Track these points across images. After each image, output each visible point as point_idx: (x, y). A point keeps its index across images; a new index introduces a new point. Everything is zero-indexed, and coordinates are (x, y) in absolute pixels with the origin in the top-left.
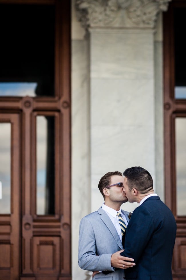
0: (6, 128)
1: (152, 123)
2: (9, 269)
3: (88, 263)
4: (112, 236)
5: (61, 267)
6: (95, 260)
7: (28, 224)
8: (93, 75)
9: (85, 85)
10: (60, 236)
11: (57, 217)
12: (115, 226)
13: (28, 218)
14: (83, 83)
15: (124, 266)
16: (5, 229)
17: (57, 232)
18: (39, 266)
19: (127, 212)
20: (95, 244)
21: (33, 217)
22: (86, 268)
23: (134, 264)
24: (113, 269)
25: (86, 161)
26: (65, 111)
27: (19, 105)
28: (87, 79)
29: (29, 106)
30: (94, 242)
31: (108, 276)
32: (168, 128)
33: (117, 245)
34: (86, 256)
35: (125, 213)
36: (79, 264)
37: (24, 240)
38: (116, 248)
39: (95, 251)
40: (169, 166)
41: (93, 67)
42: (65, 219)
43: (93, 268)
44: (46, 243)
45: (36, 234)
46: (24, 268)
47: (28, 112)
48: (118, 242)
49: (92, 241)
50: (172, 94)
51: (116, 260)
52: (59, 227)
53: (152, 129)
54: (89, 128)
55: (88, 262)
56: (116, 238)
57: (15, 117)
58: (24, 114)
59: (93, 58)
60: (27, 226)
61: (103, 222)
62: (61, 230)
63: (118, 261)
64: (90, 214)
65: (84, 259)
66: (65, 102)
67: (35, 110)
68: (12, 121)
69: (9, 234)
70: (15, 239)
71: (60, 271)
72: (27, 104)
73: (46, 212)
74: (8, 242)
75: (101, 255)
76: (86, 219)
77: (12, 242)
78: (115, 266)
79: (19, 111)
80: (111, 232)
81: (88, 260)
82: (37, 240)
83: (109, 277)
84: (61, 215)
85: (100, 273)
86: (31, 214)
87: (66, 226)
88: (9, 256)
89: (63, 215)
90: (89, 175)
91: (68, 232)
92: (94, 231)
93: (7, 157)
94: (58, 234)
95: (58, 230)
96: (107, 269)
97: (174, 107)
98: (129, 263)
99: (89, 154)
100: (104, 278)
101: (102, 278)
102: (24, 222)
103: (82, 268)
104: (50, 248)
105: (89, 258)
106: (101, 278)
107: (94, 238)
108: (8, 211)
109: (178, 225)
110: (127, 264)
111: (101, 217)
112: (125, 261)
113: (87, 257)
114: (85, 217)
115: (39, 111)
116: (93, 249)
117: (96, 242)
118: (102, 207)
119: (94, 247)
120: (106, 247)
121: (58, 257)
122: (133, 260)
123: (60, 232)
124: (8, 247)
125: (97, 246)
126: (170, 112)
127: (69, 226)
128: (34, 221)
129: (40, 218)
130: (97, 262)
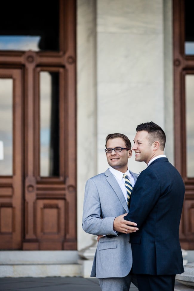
0: (8, 84)
1: (161, 80)
2: (11, 234)
3: (91, 227)
4: (117, 197)
5: (66, 231)
6: (98, 224)
7: (31, 186)
8: (100, 29)
9: (91, 39)
10: (64, 199)
11: (62, 179)
12: (121, 188)
13: (31, 180)
14: (89, 37)
15: (126, 230)
16: (6, 191)
17: (61, 195)
18: (42, 230)
19: (136, 174)
20: (100, 206)
21: (36, 179)
22: (90, 231)
23: (137, 229)
24: (116, 233)
25: (92, 120)
26: (70, 67)
27: (21, 60)
28: (93, 33)
29: (32, 62)
30: (99, 204)
31: (113, 239)
32: (178, 86)
33: (122, 207)
34: (89, 219)
35: (133, 175)
36: (83, 227)
37: (27, 203)
38: (121, 210)
39: (99, 214)
40: (178, 126)
41: (100, 21)
42: (70, 181)
43: (96, 231)
44: (51, 207)
45: (39, 197)
46: (27, 233)
47: (30, 67)
48: (123, 204)
49: (97, 203)
50: (182, 49)
51: (119, 224)
52: (64, 189)
53: (161, 87)
54: (95, 84)
55: (91, 225)
56: (121, 200)
57: (17, 73)
58: (27, 70)
59: (99, 11)
60: (30, 189)
61: (109, 184)
62: (67, 192)
63: (120, 225)
64: (96, 176)
65: (88, 222)
66: (70, 57)
67: (38, 66)
68: (14, 77)
69: (11, 197)
70: (17, 202)
71: (65, 235)
72: (30, 59)
73: (50, 174)
74: (10, 206)
75: (104, 218)
76: (91, 180)
77: (14, 205)
78: (118, 231)
79: (22, 67)
80: (116, 194)
81: (91, 223)
82: (41, 203)
83: (113, 241)
84: (66, 177)
85: (104, 237)
86: (34, 175)
87: (71, 189)
88: (10, 220)
89: (68, 176)
90: (96, 134)
91: (73, 194)
92: (98, 193)
93: (8, 115)
94: (63, 197)
95: (62, 192)
96: (110, 233)
97: (184, 63)
98: (132, 228)
99: (95, 113)
100: (108, 242)
101: (107, 242)
102: (27, 184)
103: (86, 231)
104: (54, 212)
105: (92, 221)
106: (105, 242)
107: (99, 200)
108: (9, 172)
109: (186, 187)
110: (130, 229)
111: (107, 178)
112: (128, 225)
113: (91, 220)
114: (90, 179)
115: (42, 66)
116: (97, 212)
117: (100, 204)
118: (109, 169)
119: (99, 209)
120: (110, 209)
121: (62, 221)
122: (135, 224)
123: (65, 195)
124: (9, 210)
125: (102, 208)
126: (180, 68)
127: (74, 188)
128: (38, 183)
129: (44, 180)
130: (100, 226)
